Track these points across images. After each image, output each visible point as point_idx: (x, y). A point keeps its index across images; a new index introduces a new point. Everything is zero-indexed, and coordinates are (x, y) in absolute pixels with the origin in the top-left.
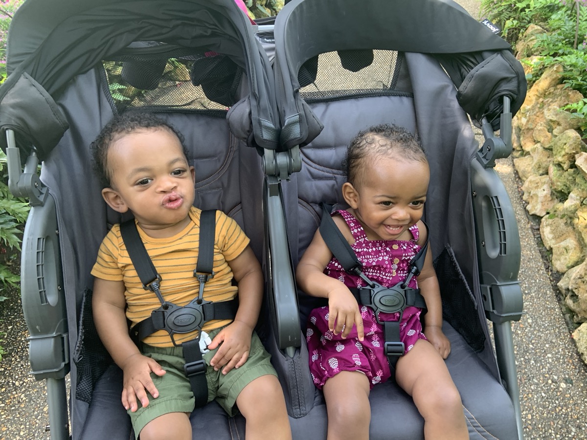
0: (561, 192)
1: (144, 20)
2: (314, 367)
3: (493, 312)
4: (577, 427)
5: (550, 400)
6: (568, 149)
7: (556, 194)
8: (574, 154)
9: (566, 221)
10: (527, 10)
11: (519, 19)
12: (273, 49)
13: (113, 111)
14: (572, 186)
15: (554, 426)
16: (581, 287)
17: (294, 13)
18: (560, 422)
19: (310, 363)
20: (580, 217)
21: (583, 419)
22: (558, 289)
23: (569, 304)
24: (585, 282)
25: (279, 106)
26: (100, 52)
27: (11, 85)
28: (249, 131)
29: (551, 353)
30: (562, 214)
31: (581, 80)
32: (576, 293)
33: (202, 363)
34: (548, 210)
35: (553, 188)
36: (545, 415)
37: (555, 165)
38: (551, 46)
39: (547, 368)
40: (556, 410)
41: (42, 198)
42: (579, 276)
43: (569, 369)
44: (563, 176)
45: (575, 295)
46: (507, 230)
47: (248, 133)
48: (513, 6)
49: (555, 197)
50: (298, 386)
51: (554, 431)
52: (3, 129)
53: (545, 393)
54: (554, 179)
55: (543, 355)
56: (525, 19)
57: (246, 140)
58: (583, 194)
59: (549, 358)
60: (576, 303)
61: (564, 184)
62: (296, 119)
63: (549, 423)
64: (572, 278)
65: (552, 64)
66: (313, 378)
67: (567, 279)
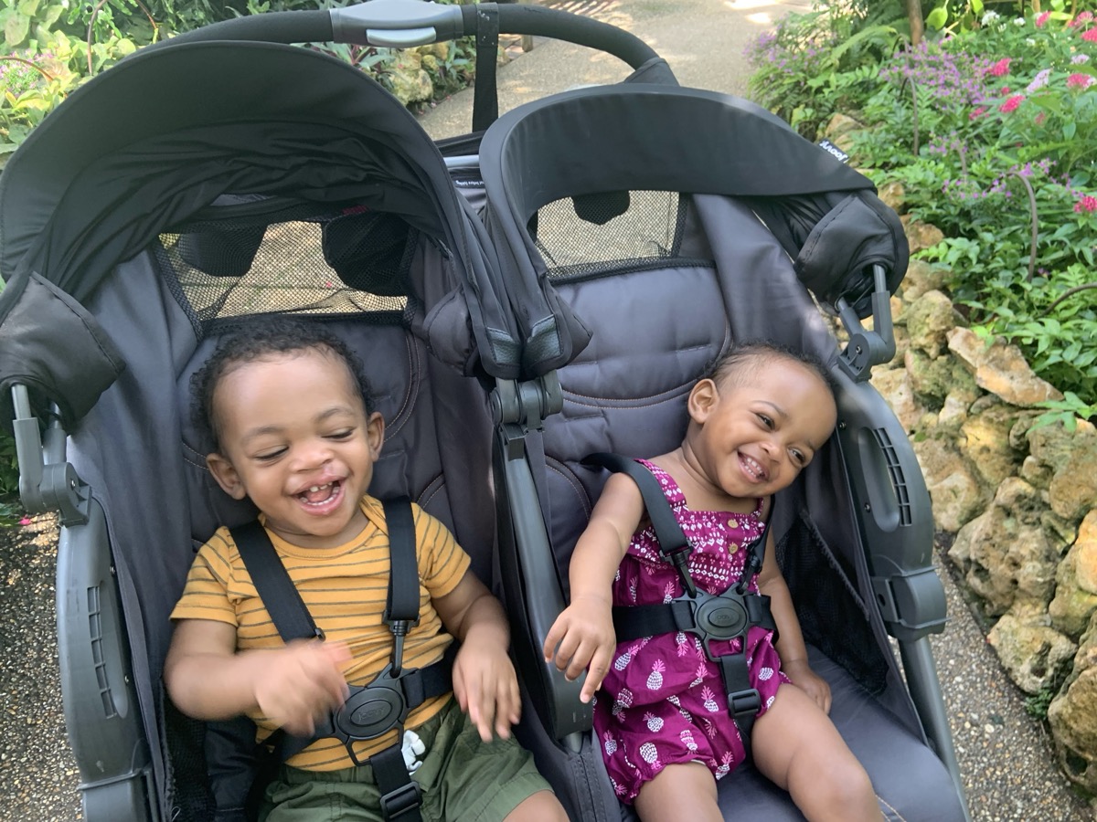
0: (929, 395)
1: (236, 159)
2: (614, 765)
3: (900, 623)
4: (1024, 799)
5: (973, 758)
6: (933, 324)
7: (921, 398)
8: (946, 331)
9: (945, 444)
10: (826, 91)
11: (814, 106)
12: (481, 197)
13: (194, 329)
14: (948, 385)
15: (989, 803)
16: (992, 554)
17: (511, 139)
18: (996, 795)
19: (606, 758)
20: (969, 437)
21: (1031, 782)
22: (951, 561)
23: (974, 585)
24: (996, 546)
25: (514, 303)
26: (159, 217)
27: (14, 297)
28: (467, 351)
29: (960, 674)
30: (936, 432)
31: (937, 207)
32: (985, 565)
33: (413, 788)
34: (911, 426)
35: (916, 390)
36: (970, 785)
37: (915, 351)
38: (877, 151)
39: (958, 701)
40: (985, 775)
41: (83, 508)
42: (984, 537)
43: (994, 698)
44: (930, 368)
45: (983, 569)
46: (908, 483)
47: (466, 354)
48: (802, 84)
49: (920, 404)
50: (595, 805)
51: (989, 810)
52: (7, 384)
53: (963, 747)
54: (917, 374)
55: (948, 679)
56: (825, 106)
57: (462, 366)
58: (968, 397)
59: (958, 683)
60: (986, 583)
61: (934, 381)
62: (550, 324)
63: (979, 799)
64: (973, 540)
65: (886, 182)
66: (613, 786)
67: (963, 543)
